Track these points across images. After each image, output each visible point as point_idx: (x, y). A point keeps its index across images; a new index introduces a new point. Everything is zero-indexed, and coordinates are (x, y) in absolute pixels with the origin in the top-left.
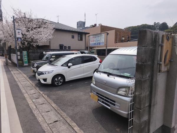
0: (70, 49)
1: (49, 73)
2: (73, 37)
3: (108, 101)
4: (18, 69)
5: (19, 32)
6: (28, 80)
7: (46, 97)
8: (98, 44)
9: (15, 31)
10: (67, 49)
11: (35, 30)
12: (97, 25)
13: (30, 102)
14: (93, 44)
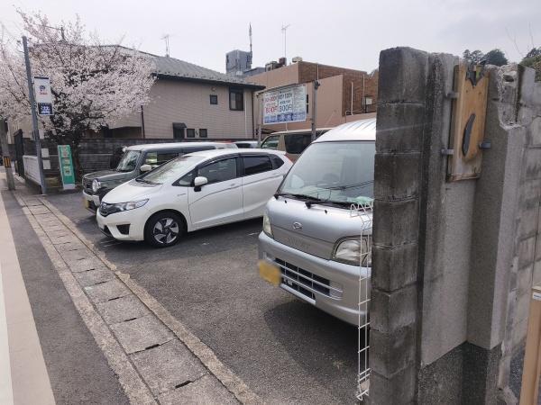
0: (206, 136)
1: (135, 207)
2: (214, 100)
3: (309, 283)
4: (44, 201)
5: (43, 87)
6: (76, 230)
7: (126, 277)
8: (289, 117)
9: (31, 84)
10: (197, 136)
11: (92, 80)
12: (289, 62)
13: (75, 293)
14: (273, 119)
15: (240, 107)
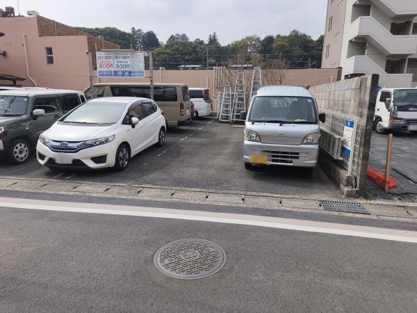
1: (107, 141)
3: (288, 157)
8: (127, 74)
14: (109, 74)
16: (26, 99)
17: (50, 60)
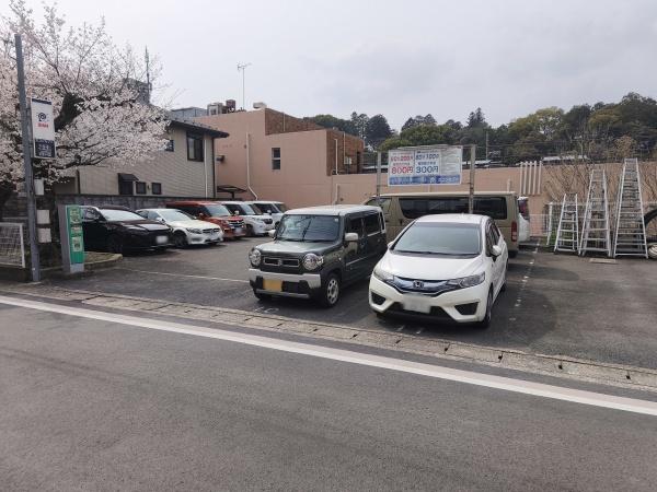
0: (161, 193)
8: (432, 179)
10: (149, 193)
14: (405, 181)
15: (199, 157)
16: (337, 220)
17: (277, 165)
